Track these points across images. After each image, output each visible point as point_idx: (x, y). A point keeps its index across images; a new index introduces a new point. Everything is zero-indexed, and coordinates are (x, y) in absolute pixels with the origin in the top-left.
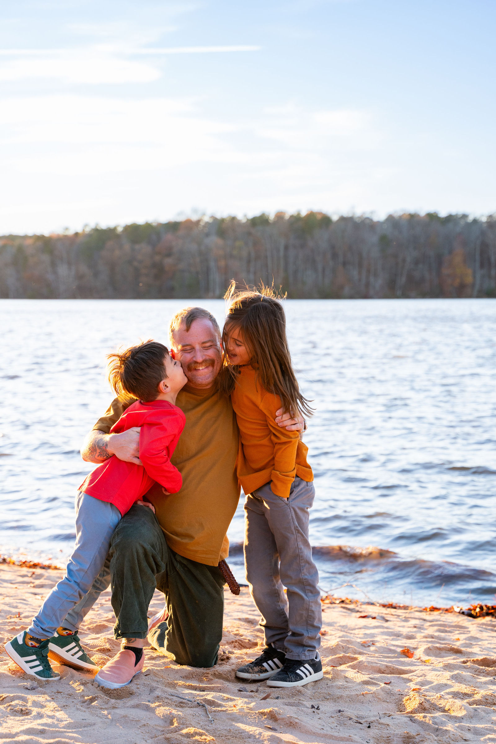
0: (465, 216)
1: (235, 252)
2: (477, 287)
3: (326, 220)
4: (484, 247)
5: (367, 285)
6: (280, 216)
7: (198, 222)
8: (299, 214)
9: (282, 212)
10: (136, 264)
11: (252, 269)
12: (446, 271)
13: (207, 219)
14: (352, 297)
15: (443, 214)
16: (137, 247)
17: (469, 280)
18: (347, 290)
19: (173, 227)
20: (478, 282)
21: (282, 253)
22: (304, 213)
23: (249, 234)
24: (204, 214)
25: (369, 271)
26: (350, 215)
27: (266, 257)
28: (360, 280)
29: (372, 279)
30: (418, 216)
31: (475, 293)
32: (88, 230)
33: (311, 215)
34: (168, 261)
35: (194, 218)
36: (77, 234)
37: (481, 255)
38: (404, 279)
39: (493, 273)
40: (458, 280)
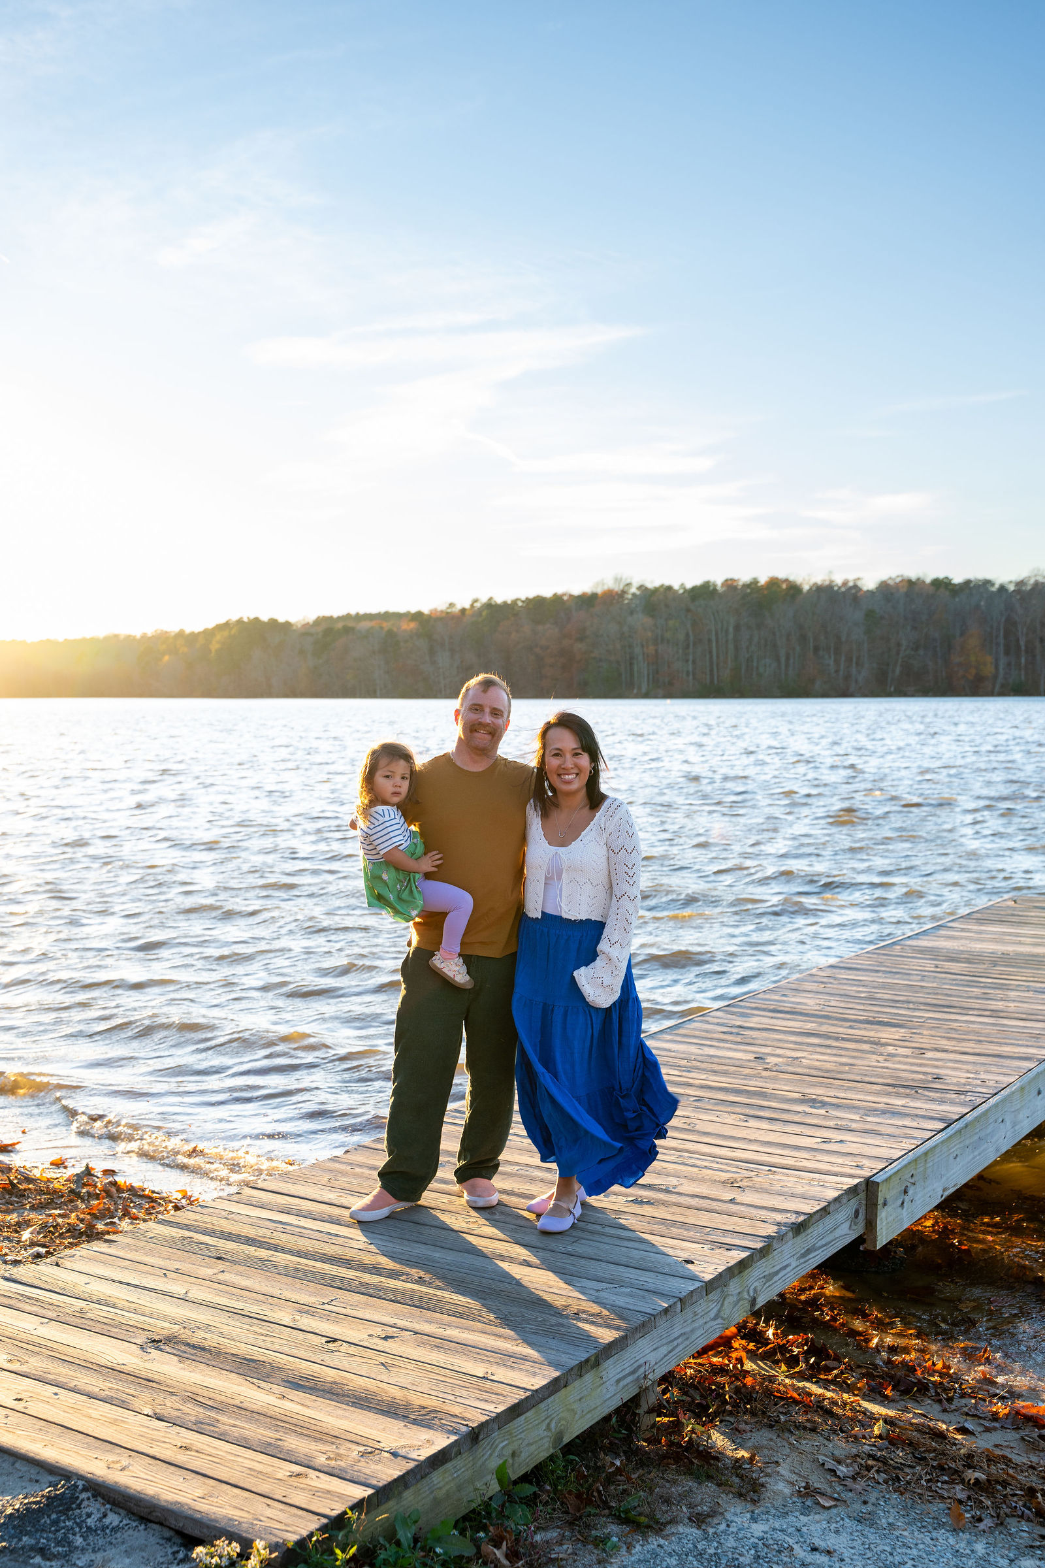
0: (988, 583)
1: (668, 635)
2: (1000, 680)
3: (793, 590)
4: (1010, 625)
5: (847, 677)
6: (730, 584)
7: (623, 592)
8: (755, 581)
10: (538, 650)
11: (691, 658)
12: (956, 659)
13: (634, 590)
14: (825, 694)
15: (957, 579)
17: (989, 670)
18: (818, 685)
19: (588, 601)
20: (1001, 671)
21: (731, 636)
22: (762, 581)
23: (688, 610)
25: (849, 660)
26: (827, 583)
27: (710, 641)
28: (837, 671)
29: (854, 671)
30: (924, 582)
31: (997, 689)
32: (478, 605)
33: (774, 583)
34: (581, 646)
35: (618, 588)
37: (1006, 637)
38: (898, 670)
39: (1023, 660)
40: (973, 671)
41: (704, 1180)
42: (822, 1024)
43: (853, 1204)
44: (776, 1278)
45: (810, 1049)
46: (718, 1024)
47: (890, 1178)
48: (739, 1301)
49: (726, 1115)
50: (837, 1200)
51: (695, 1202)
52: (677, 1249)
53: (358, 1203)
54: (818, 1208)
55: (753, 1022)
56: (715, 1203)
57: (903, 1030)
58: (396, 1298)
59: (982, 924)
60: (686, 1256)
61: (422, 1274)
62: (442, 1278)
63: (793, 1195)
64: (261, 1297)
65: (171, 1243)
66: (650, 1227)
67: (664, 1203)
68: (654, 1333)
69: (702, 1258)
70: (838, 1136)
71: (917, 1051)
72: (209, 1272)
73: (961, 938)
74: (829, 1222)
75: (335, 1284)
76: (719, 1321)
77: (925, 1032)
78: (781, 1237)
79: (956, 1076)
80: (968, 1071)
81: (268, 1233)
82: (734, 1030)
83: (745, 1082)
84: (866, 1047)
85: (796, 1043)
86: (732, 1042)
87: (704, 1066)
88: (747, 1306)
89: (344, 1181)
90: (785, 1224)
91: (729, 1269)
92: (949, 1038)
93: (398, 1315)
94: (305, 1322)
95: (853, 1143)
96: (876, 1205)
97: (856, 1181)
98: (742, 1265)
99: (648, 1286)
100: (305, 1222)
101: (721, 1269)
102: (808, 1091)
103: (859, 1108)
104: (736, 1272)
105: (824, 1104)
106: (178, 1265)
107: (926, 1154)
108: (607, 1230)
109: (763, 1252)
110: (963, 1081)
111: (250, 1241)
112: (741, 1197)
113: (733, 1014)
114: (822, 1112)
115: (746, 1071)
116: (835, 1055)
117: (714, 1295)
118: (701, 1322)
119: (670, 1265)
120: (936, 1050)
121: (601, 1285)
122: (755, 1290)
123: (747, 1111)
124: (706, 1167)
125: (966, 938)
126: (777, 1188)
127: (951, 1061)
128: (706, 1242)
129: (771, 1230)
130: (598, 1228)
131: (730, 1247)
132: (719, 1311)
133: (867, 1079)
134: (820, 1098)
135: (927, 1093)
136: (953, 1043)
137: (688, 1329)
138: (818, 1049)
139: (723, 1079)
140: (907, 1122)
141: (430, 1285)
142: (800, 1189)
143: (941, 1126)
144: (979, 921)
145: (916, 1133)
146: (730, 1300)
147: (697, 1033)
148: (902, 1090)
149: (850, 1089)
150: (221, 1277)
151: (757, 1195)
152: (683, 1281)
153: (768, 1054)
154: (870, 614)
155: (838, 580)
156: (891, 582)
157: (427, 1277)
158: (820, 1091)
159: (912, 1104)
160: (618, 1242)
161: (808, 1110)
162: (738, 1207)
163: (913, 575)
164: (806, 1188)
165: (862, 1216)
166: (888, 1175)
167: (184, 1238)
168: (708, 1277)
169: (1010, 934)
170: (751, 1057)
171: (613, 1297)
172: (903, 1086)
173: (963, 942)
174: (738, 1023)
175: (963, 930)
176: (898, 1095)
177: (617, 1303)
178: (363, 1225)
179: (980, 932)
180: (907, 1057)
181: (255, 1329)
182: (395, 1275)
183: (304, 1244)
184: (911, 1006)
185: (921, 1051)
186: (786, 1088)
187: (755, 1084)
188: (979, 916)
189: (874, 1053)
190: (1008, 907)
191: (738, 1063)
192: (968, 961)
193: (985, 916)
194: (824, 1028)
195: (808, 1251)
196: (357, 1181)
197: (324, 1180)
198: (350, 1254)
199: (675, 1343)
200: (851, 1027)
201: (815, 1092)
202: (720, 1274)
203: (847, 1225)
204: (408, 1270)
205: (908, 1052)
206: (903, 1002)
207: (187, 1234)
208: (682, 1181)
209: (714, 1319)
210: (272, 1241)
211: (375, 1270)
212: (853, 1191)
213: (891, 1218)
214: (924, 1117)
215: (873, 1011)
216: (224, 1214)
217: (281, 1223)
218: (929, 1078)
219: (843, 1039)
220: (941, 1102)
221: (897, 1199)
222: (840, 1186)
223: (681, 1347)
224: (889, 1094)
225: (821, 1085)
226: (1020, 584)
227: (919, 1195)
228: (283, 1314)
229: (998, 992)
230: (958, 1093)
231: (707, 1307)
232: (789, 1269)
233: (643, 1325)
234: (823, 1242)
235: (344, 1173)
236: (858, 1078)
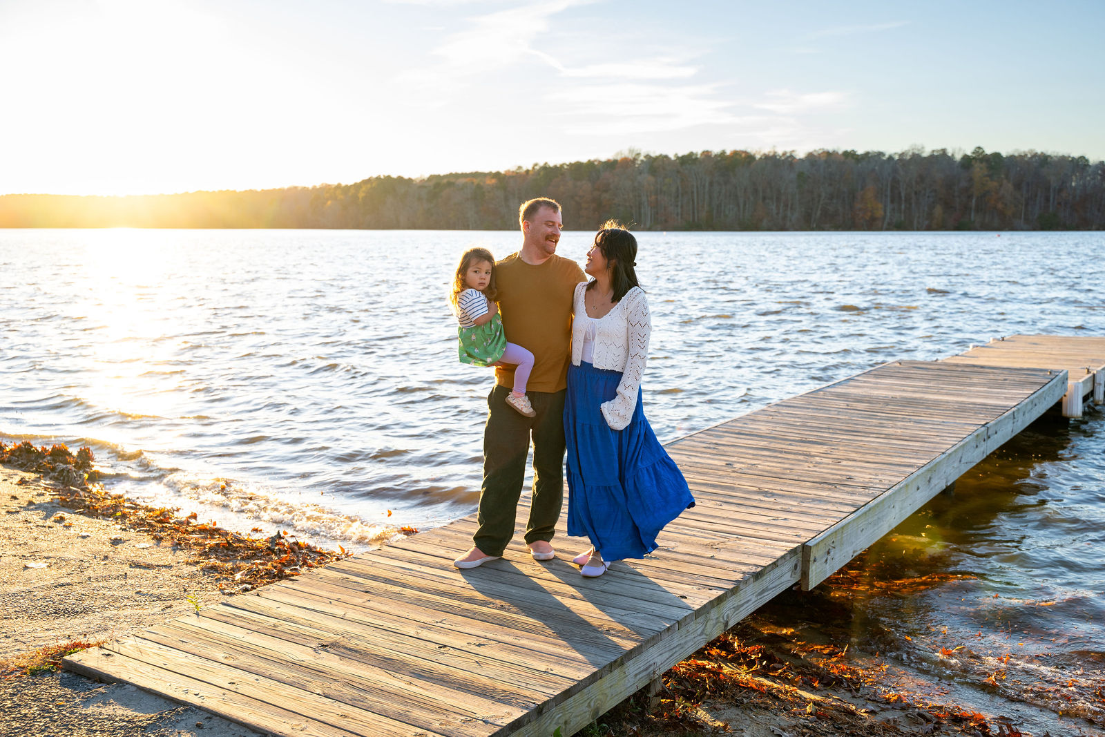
0: (881, 154)
1: (664, 189)
2: (887, 221)
3: (749, 158)
4: (895, 183)
5: (785, 218)
6: (707, 154)
7: (635, 159)
8: (723, 152)
9: (707, 151)
10: (577, 199)
11: (679, 204)
12: (858, 206)
13: (642, 158)
14: (769, 229)
15: (860, 151)
16: (579, 183)
17: (880, 213)
18: (765, 222)
19: (611, 165)
20: (888, 214)
21: (707, 189)
22: (728, 153)
23: (678, 172)
24: (639, 154)
25: (786, 206)
26: (771, 154)
27: (693, 192)
28: (777, 214)
29: (789, 213)
30: (837, 153)
31: (885, 225)
32: (537, 168)
33: (735, 153)
34: (606, 196)
35: (631, 157)
36: (528, 171)
37: (892, 191)
38: (819, 213)
39: (903, 207)
40: (869, 214)
41: (692, 544)
42: (771, 442)
43: (794, 560)
44: (741, 609)
45: (763, 458)
46: (701, 442)
47: (819, 543)
48: (716, 623)
49: (707, 501)
50: (783, 557)
51: (687, 558)
52: (676, 589)
53: (460, 557)
54: (770, 562)
55: (724, 441)
56: (700, 559)
57: (826, 447)
58: (485, 619)
59: (878, 378)
60: (681, 593)
61: (503, 603)
62: (516, 606)
63: (753, 554)
64: (395, 618)
65: (335, 582)
66: (657, 574)
67: (666, 558)
68: (661, 644)
69: (692, 595)
70: (783, 515)
71: (835, 461)
72: (359, 601)
73: (864, 387)
74: (777, 572)
75: (444, 609)
76: (704, 636)
77: (841, 448)
78: (745, 581)
79: (862, 477)
80: (870, 474)
81: (399, 576)
82: (711, 446)
83: (720, 480)
84: (801, 457)
85: (754, 455)
86: (710, 454)
87: (692, 469)
88: (722, 627)
89: (450, 542)
90: (748, 573)
91: (710, 602)
92: (857, 452)
93: (487, 630)
94: (424, 634)
95: (793, 520)
96: (809, 561)
97: (796, 545)
98: (719, 600)
99: (657, 613)
100: (423, 569)
101: (705, 602)
102: (762, 486)
103: (797, 497)
104: (716, 604)
105: (773, 495)
106: (339, 596)
107: (842, 528)
108: (628, 576)
109: (734, 591)
110: (867, 480)
111: (387, 581)
112: (717, 555)
113: (710, 435)
114: (772, 499)
115: (720, 473)
116: (780, 463)
117: (700, 620)
118: (692, 637)
119: (670, 599)
120: (848, 460)
121: (623, 612)
122: (728, 616)
123: (721, 499)
124: (694, 535)
125: (867, 387)
126: (742, 549)
127: (858, 467)
128: (695, 584)
129: (739, 577)
130: (622, 574)
131: (711, 588)
132: (704, 630)
133: (802, 479)
134: (771, 491)
135: (842, 488)
136: (860, 455)
137: (683, 641)
138: (769, 459)
139: (705, 478)
140: (829, 507)
141: (509, 611)
142: (757, 550)
143: (853, 509)
144: (876, 376)
145: (836, 514)
146: (710, 623)
147: (687, 448)
148: (825, 486)
149: (791, 485)
150: (368, 604)
151: (729, 554)
152: (680, 609)
153: (735, 462)
154: (800, 175)
155: (780, 152)
156: (815, 154)
157: (507, 605)
158: (771, 486)
159: (832, 495)
160: (636, 584)
161: (762, 498)
162: (716, 562)
163: (830, 148)
164: (762, 549)
165: (799, 568)
166: (817, 541)
167: (343, 579)
168: (697, 607)
169: (896, 385)
170: (723, 463)
171: (632, 620)
172: (826, 483)
173: (866, 389)
174: (714, 442)
175: (865, 382)
176: (823, 489)
177: (635, 623)
178: (463, 571)
179: (877, 383)
180: (829, 464)
181: (390, 638)
182: (485, 604)
183: (423, 583)
184: (831, 431)
185: (838, 460)
186: (746, 484)
187: (726, 481)
188: (875, 372)
189: (806, 462)
190: (895, 367)
191: (714, 467)
192: (869, 402)
193: (880, 373)
194: (773, 445)
195: (763, 591)
196: (459, 542)
197: (437, 541)
198: (455, 590)
199: (674, 650)
200: (790, 445)
201: (767, 487)
202: (705, 605)
203: (789, 574)
204: (494, 601)
205: (829, 461)
206: (825, 428)
207: (345, 576)
208: (678, 544)
209: (700, 635)
210: (402, 581)
211: (471, 600)
212: (793, 552)
213: (818, 570)
214: (841, 503)
215: (805, 434)
216: (370, 563)
217: (408, 569)
218: (844, 478)
219: (785, 452)
220: (853, 494)
221: (822, 558)
222: (785, 548)
223: (678, 653)
224: (817, 488)
225: (771, 482)
226: (902, 154)
227: (838, 555)
228: (410, 629)
229: (889, 422)
230: (864, 488)
231: (695, 627)
232: (750, 603)
233: (653, 638)
234: (773, 585)
235: (449, 537)
236: (796, 478)
